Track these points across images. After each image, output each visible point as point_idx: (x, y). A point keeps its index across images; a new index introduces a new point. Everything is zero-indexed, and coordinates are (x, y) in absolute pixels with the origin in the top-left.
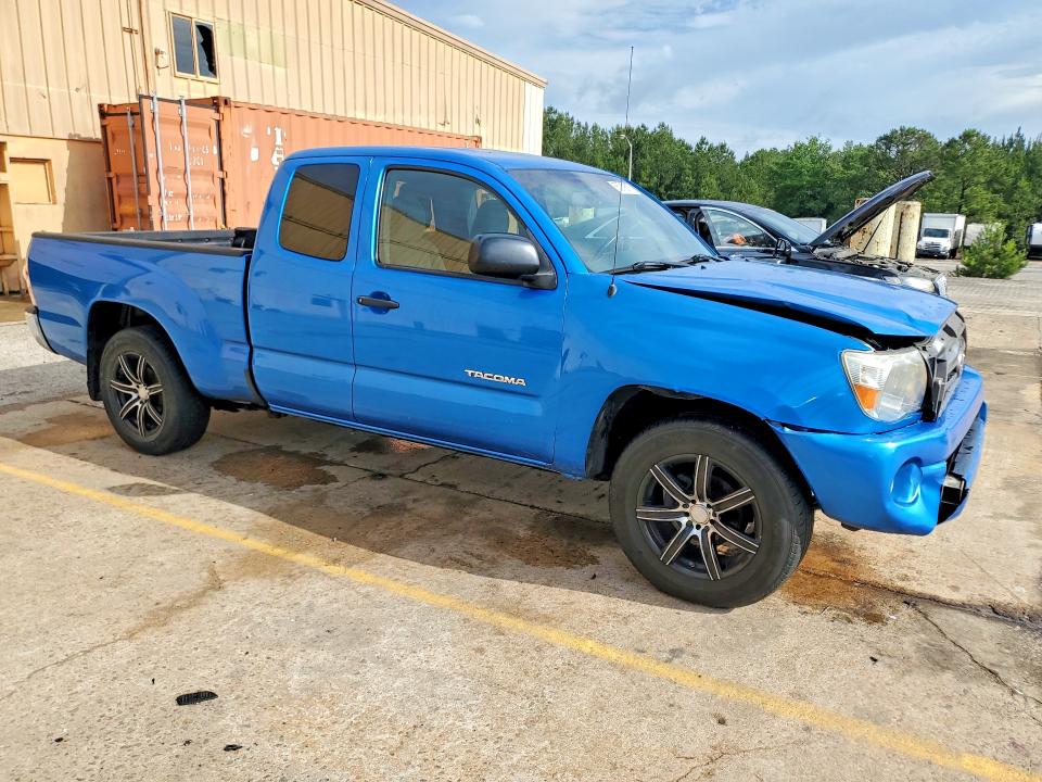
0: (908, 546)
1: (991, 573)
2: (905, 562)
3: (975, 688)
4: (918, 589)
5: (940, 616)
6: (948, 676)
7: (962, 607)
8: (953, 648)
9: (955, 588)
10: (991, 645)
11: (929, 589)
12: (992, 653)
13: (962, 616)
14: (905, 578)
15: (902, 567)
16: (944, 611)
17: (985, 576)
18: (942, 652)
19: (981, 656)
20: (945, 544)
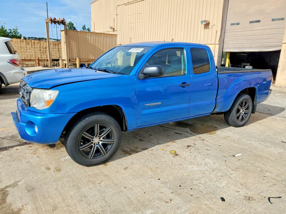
0: (37, 155)
1: (9, 157)
2: (33, 150)
3: (5, 136)
4: (25, 146)
5: (18, 143)
6: (11, 135)
7: (13, 147)
8: (12, 139)
9: (17, 149)
10: (4, 143)
11: (23, 147)
12: (4, 141)
13: (12, 145)
14: (30, 147)
15: (33, 149)
16: (17, 144)
17: (11, 156)
18: (13, 138)
19: (6, 140)
20: (27, 160)
